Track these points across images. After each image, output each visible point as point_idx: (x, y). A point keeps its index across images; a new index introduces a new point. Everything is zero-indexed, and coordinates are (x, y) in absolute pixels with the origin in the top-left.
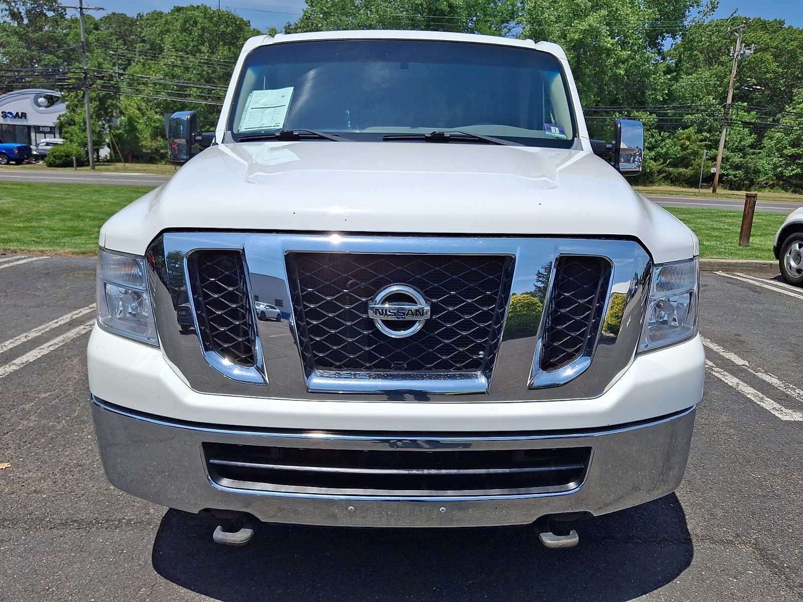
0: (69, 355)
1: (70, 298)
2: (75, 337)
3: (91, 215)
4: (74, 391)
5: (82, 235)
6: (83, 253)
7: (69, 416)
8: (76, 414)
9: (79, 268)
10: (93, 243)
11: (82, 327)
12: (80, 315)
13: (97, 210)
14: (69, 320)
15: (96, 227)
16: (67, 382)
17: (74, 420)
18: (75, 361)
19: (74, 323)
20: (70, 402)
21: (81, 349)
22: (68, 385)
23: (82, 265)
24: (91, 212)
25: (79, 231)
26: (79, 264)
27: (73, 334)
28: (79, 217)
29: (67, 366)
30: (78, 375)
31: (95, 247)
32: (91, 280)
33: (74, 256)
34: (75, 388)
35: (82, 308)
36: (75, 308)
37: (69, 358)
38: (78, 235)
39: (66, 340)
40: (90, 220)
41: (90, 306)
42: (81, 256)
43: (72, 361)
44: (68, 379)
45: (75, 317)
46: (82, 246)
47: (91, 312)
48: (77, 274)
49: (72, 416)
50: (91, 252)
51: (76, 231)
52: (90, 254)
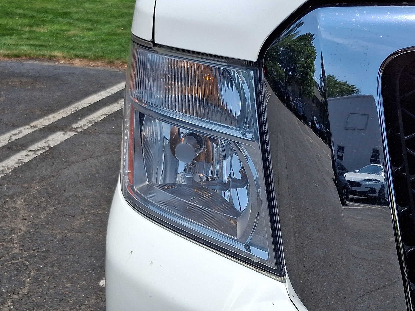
0: (11, 193)
1: (7, 112)
2: (16, 166)
3: (21, 11)
4: (21, 250)
5: (11, 35)
6: (17, 56)
7: (17, 292)
8: (25, 290)
9: (13, 75)
10: (25, 45)
11: (24, 153)
12: (21, 136)
13: (27, 7)
14: (7, 143)
15: (27, 26)
16: (10, 235)
17: (23, 300)
18: (19, 203)
19: (14, 148)
20: (17, 270)
21: (26, 185)
22: (12, 240)
23: (16, 71)
24: (20, 8)
25: (9, 30)
26: (12, 69)
27: (14, 162)
28: (8, 14)
29: (9, 208)
30: (24, 225)
31: (28, 50)
32: (29, 90)
33: (6, 59)
34: (23, 246)
35: (22, 126)
36: (13, 126)
37: (11, 197)
38: (8, 35)
39: (5, 170)
40: (19, 18)
41: (32, 124)
42: (14, 60)
43: (15, 202)
44: (12, 230)
45: (14, 138)
46: (14, 47)
47: (33, 132)
48: (12, 82)
49: (20, 292)
50: (25, 55)
51: (5, 29)
52: (24, 57)
